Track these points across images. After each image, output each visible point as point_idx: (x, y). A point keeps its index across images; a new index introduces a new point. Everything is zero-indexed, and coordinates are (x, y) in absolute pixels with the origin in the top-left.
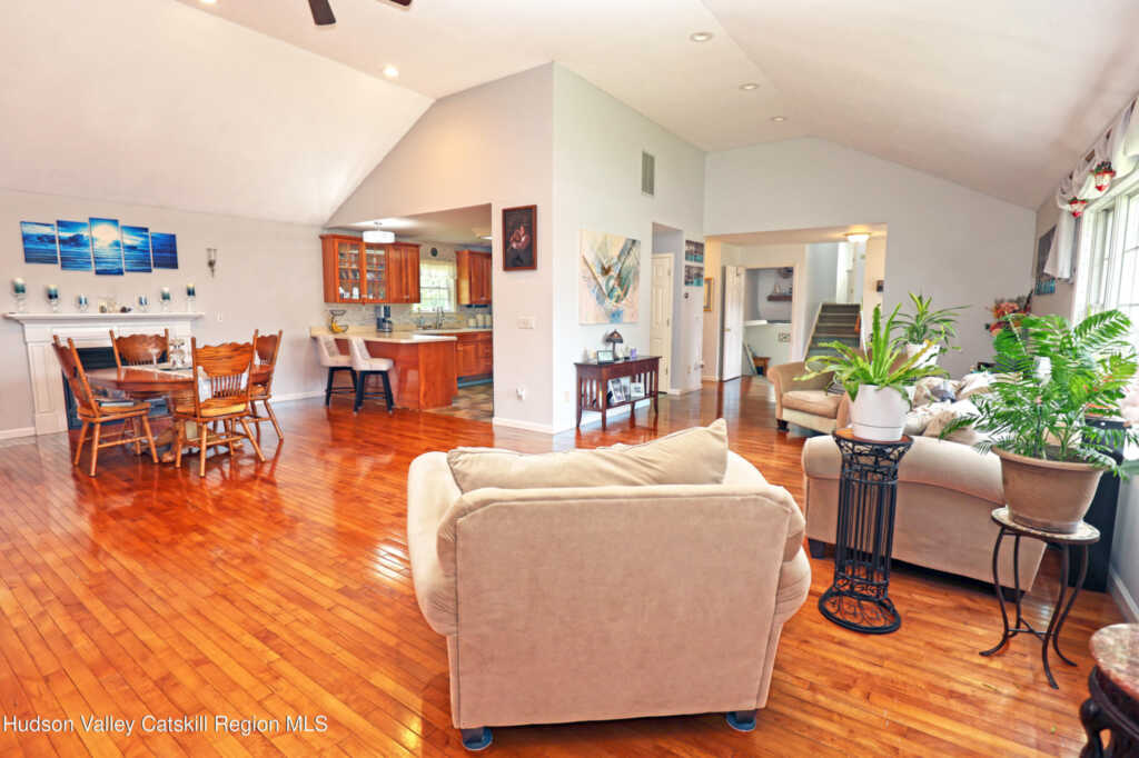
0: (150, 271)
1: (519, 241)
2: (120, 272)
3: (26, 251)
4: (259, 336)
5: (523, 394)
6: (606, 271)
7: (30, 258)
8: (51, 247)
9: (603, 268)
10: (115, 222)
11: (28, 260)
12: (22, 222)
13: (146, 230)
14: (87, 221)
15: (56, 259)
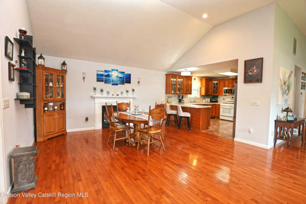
0: (124, 84)
1: (253, 72)
2: (117, 84)
3: (97, 78)
4: (157, 104)
5: (251, 130)
6: (285, 83)
7: (98, 80)
8: (102, 77)
9: (284, 82)
10: (117, 70)
11: (97, 81)
12: (97, 71)
13: (124, 72)
14: (111, 70)
15: (103, 81)
